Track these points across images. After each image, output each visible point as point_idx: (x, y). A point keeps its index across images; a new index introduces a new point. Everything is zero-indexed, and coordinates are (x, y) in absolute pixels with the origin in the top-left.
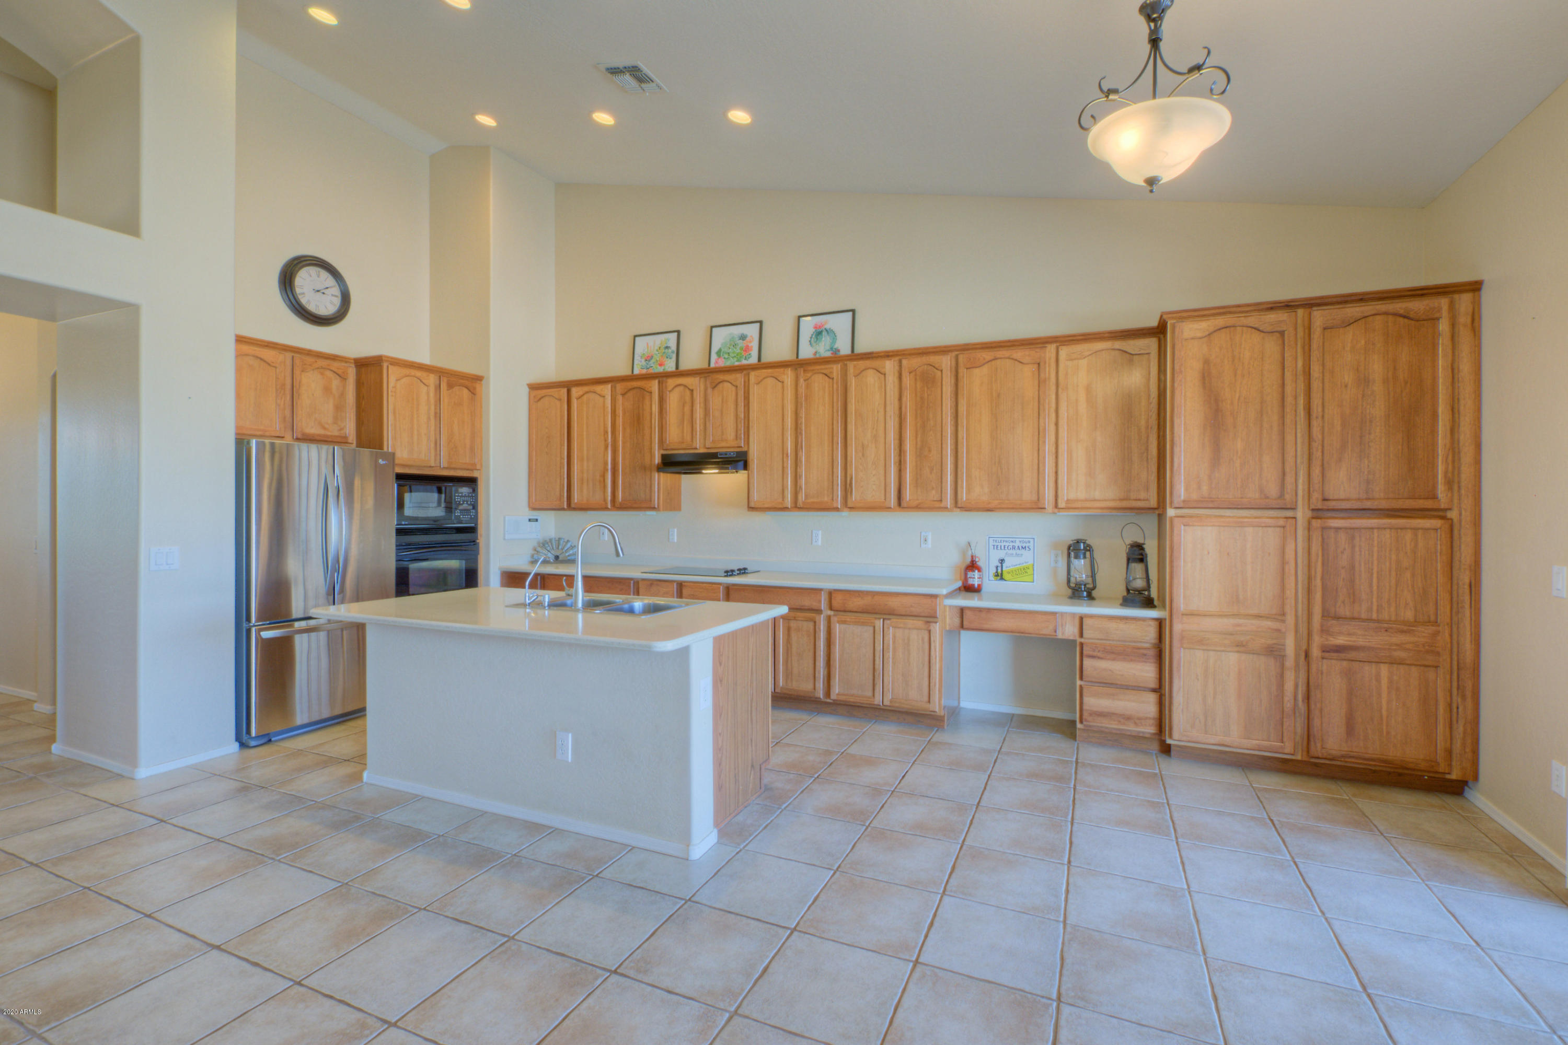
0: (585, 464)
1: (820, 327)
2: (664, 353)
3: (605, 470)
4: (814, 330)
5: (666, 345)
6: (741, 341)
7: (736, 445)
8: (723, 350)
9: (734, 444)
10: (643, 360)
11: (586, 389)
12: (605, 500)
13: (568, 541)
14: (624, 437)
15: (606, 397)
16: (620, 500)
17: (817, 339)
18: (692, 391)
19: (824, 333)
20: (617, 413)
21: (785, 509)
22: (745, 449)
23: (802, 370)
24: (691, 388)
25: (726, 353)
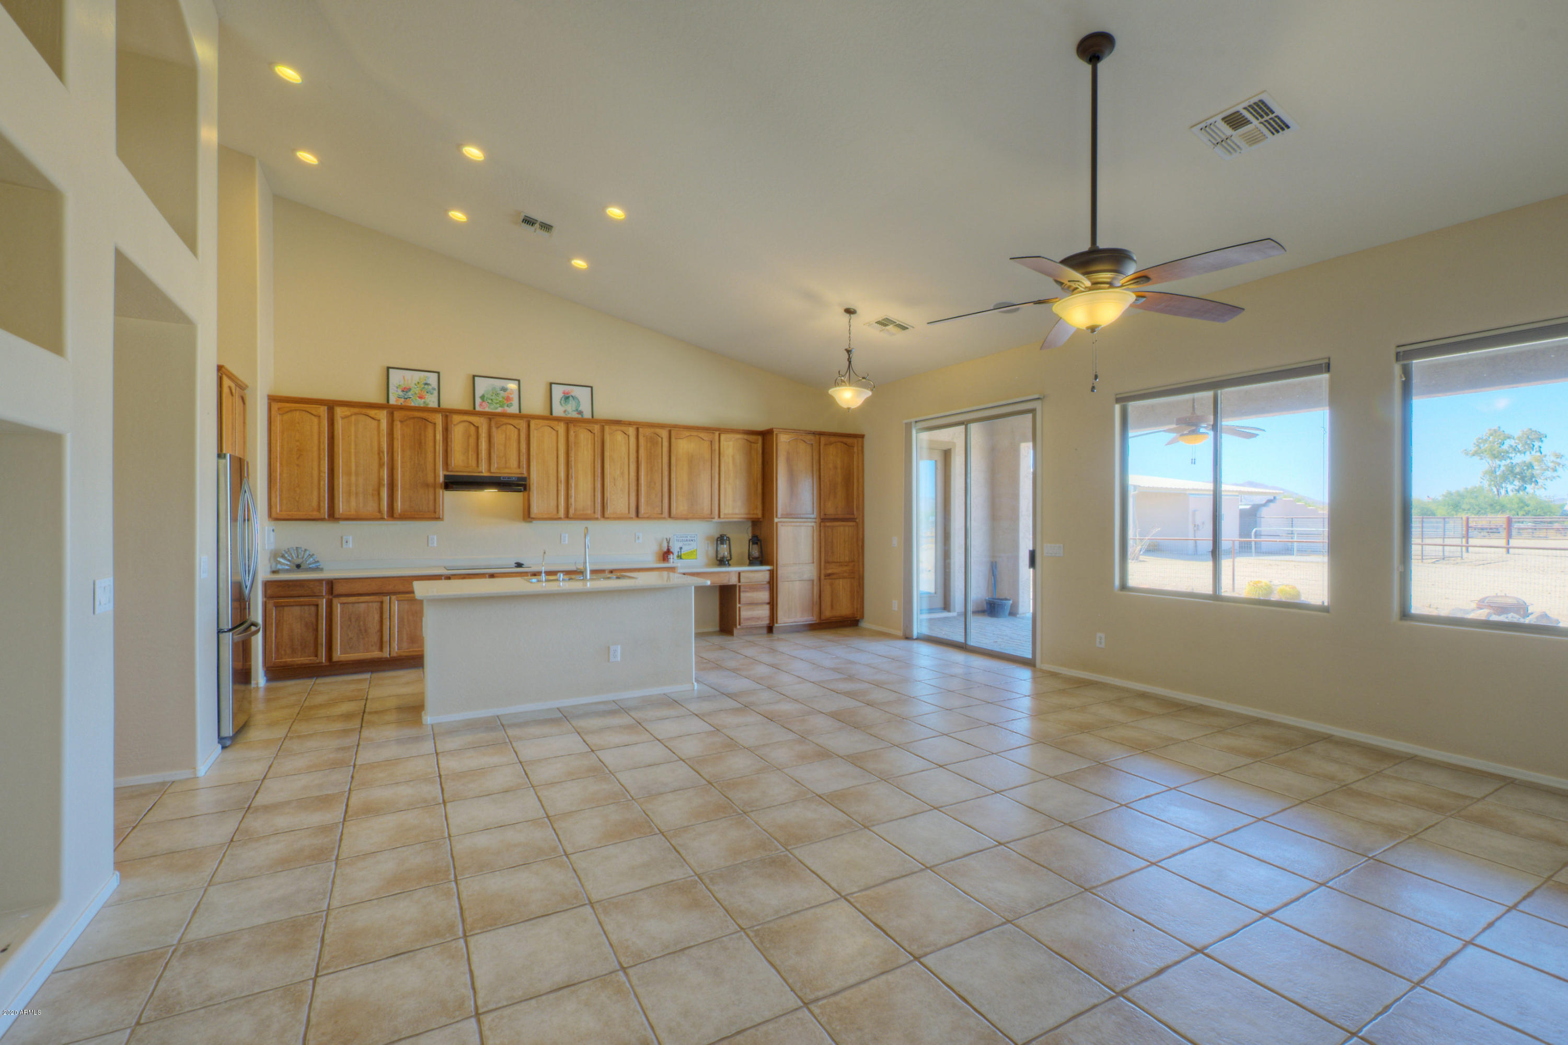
0: (353, 478)
1: (567, 394)
2: (424, 388)
3: (380, 485)
4: (563, 395)
5: (425, 382)
6: (502, 392)
7: (519, 472)
8: (486, 396)
9: (518, 471)
10: (399, 390)
11: (356, 410)
12: (380, 511)
13: (306, 550)
14: (403, 457)
15: (382, 421)
16: (399, 511)
17: (566, 402)
18: (477, 428)
19: (571, 398)
20: (395, 436)
21: (560, 519)
22: (525, 475)
23: (572, 424)
24: (477, 425)
25: (489, 399)
